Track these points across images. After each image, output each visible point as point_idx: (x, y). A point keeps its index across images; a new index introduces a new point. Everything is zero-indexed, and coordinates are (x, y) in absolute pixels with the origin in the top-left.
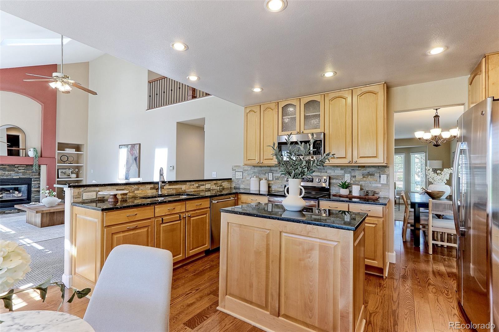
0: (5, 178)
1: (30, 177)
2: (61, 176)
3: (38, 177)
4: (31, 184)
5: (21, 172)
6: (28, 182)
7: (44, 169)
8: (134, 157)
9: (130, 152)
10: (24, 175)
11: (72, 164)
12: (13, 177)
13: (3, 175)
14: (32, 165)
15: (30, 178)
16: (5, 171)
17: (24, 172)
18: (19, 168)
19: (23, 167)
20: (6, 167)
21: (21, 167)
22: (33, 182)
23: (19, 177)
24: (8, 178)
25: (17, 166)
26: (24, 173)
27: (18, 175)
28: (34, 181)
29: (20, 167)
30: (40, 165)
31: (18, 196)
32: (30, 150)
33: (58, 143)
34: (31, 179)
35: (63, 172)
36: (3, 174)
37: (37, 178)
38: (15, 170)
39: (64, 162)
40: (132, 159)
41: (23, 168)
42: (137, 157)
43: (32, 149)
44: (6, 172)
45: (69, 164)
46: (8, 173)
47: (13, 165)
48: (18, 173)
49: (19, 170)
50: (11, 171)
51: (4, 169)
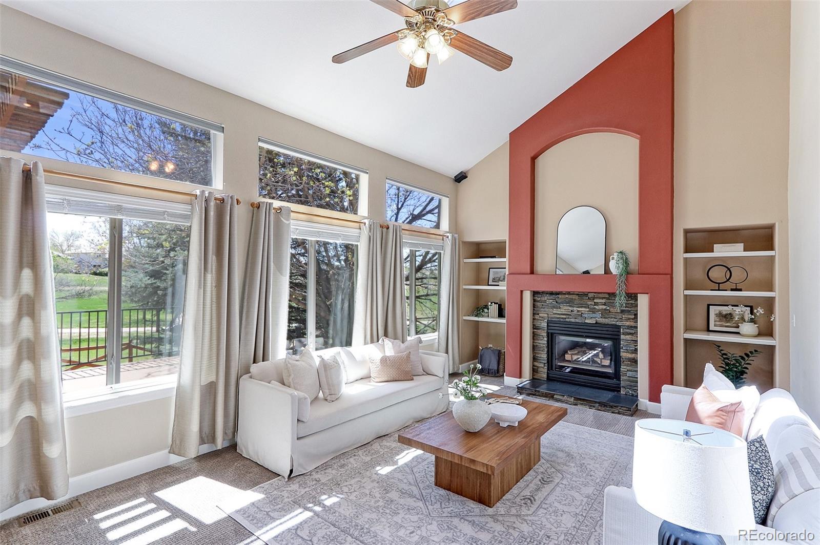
0: (573, 320)
1: (617, 323)
2: (715, 325)
3: (632, 324)
4: (619, 339)
5: (599, 310)
6: (613, 334)
7: (643, 301)
10: (606, 318)
11: (740, 290)
12: (586, 321)
13: (570, 315)
14: (612, 295)
15: (616, 325)
16: (573, 307)
17: (605, 309)
18: (595, 301)
19: (603, 298)
20: (574, 297)
21: (600, 298)
22: (622, 337)
23: (595, 322)
24: (577, 320)
25: (590, 295)
26: (605, 313)
27: (594, 315)
28: (623, 334)
29: (597, 298)
30: (637, 294)
31: (603, 364)
32: (613, 258)
34: (619, 327)
35: (724, 313)
36: (570, 313)
37: (631, 327)
38: (587, 305)
39: (719, 284)
41: (603, 301)
43: (615, 255)
44: (575, 309)
45: (732, 290)
46: (578, 311)
47: (585, 294)
48: (594, 312)
49: (596, 304)
50: (581, 307)
51: (570, 303)
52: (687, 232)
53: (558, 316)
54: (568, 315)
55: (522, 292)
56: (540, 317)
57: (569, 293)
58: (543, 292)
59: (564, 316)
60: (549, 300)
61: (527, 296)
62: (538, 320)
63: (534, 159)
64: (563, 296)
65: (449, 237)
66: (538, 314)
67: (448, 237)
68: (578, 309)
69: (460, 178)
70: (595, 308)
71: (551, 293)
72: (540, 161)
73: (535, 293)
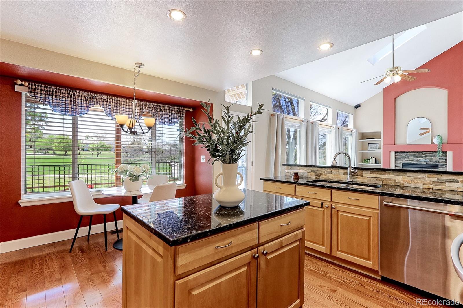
0: (415, 163)
1: (437, 163)
3: (444, 163)
5: (428, 159)
7: (450, 154)
10: (431, 161)
12: (422, 163)
14: (436, 152)
15: (436, 164)
16: (415, 157)
17: (431, 158)
18: (426, 155)
19: (430, 154)
20: (415, 153)
21: (428, 154)
23: (426, 163)
24: (417, 163)
25: (425, 153)
26: (430, 160)
27: (425, 161)
28: (440, 167)
29: (427, 154)
30: (447, 151)
32: (435, 138)
34: (438, 165)
36: (413, 160)
37: (444, 164)
38: (422, 156)
41: (430, 155)
44: (416, 158)
46: (418, 159)
47: (421, 152)
48: (425, 159)
49: (426, 156)
50: (419, 157)
51: (414, 156)
53: (408, 161)
54: (412, 161)
55: (390, 152)
56: (399, 162)
57: (413, 152)
58: (400, 152)
59: (411, 161)
60: (403, 155)
61: (393, 154)
62: (398, 163)
63: (395, 99)
64: (410, 153)
65: (355, 131)
66: (398, 161)
67: (354, 131)
68: (418, 158)
69: (357, 107)
70: (426, 158)
71: (404, 152)
72: (398, 100)
73: (396, 153)
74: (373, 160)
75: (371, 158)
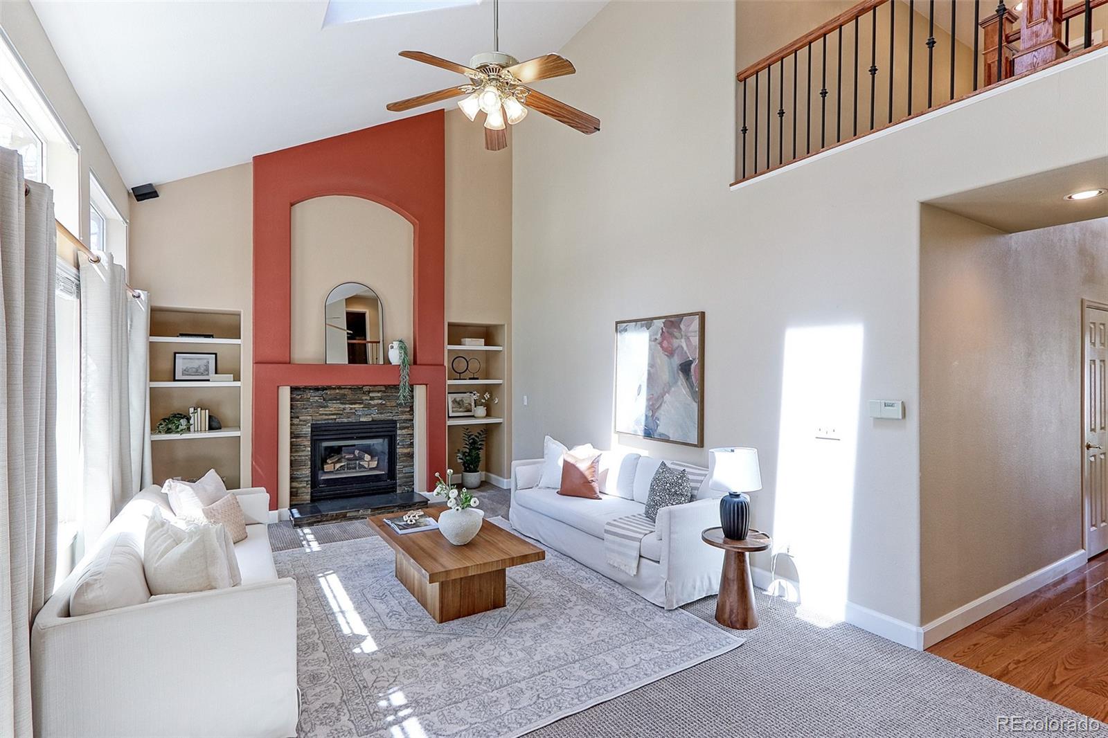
0: (345, 420)
1: (394, 418)
2: (453, 412)
3: (409, 417)
4: (395, 436)
5: (375, 406)
6: (387, 431)
7: (420, 393)
8: (677, 361)
9: (661, 344)
10: (381, 413)
11: (477, 379)
12: (361, 420)
13: (342, 414)
14: (396, 387)
15: (392, 420)
16: (345, 404)
17: (381, 404)
18: (370, 395)
19: (379, 392)
20: (346, 392)
21: (375, 391)
22: (399, 432)
23: (370, 419)
24: (350, 420)
25: (366, 389)
26: (381, 409)
27: (369, 412)
28: (401, 429)
29: (373, 391)
30: (413, 385)
31: (371, 466)
32: (392, 347)
33: (448, 323)
34: (395, 422)
35: (458, 400)
36: (341, 412)
37: (407, 420)
38: (362, 400)
39: (460, 373)
40: (668, 367)
41: (379, 395)
42: (690, 363)
43: (396, 344)
44: (347, 406)
45: (470, 379)
46: (351, 409)
47: (360, 388)
48: (369, 409)
49: (372, 399)
50: (355, 404)
51: (342, 399)
52: (450, 325)
53: (327, 417)
54: (339, 414)
55: (278, 387)
56: (300, 421)
57: (339, 388)
58: (306, 388)
59: (335, 417)
60: (314, 397)
61: (285, 393)
62: (297, 425)
63: (290, 206)
64: (333, 392)
65: (142, 296)
66: (298, 418)
67: (139, 297)
68: (351, 406)
69: (145, 193)
70: (370, 403)
71: (317, 389)
72: (297, 214)
73: (293, 389)
74: (200, 418)
75: (192, 410)
